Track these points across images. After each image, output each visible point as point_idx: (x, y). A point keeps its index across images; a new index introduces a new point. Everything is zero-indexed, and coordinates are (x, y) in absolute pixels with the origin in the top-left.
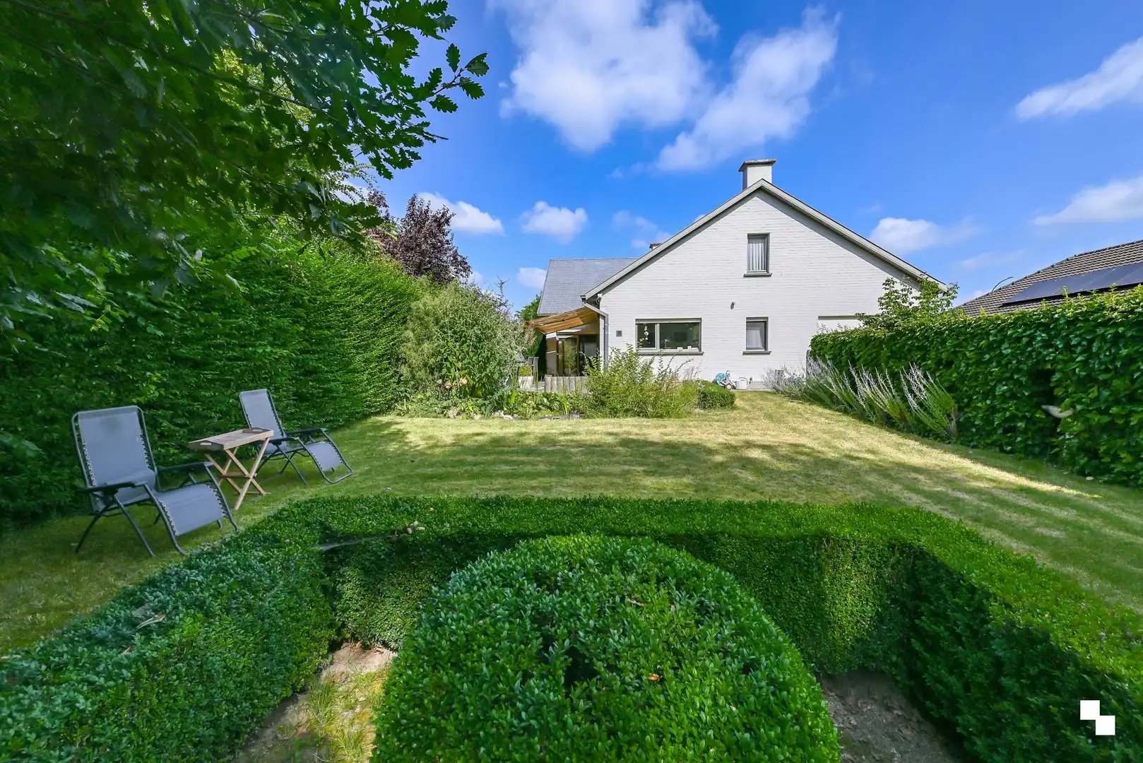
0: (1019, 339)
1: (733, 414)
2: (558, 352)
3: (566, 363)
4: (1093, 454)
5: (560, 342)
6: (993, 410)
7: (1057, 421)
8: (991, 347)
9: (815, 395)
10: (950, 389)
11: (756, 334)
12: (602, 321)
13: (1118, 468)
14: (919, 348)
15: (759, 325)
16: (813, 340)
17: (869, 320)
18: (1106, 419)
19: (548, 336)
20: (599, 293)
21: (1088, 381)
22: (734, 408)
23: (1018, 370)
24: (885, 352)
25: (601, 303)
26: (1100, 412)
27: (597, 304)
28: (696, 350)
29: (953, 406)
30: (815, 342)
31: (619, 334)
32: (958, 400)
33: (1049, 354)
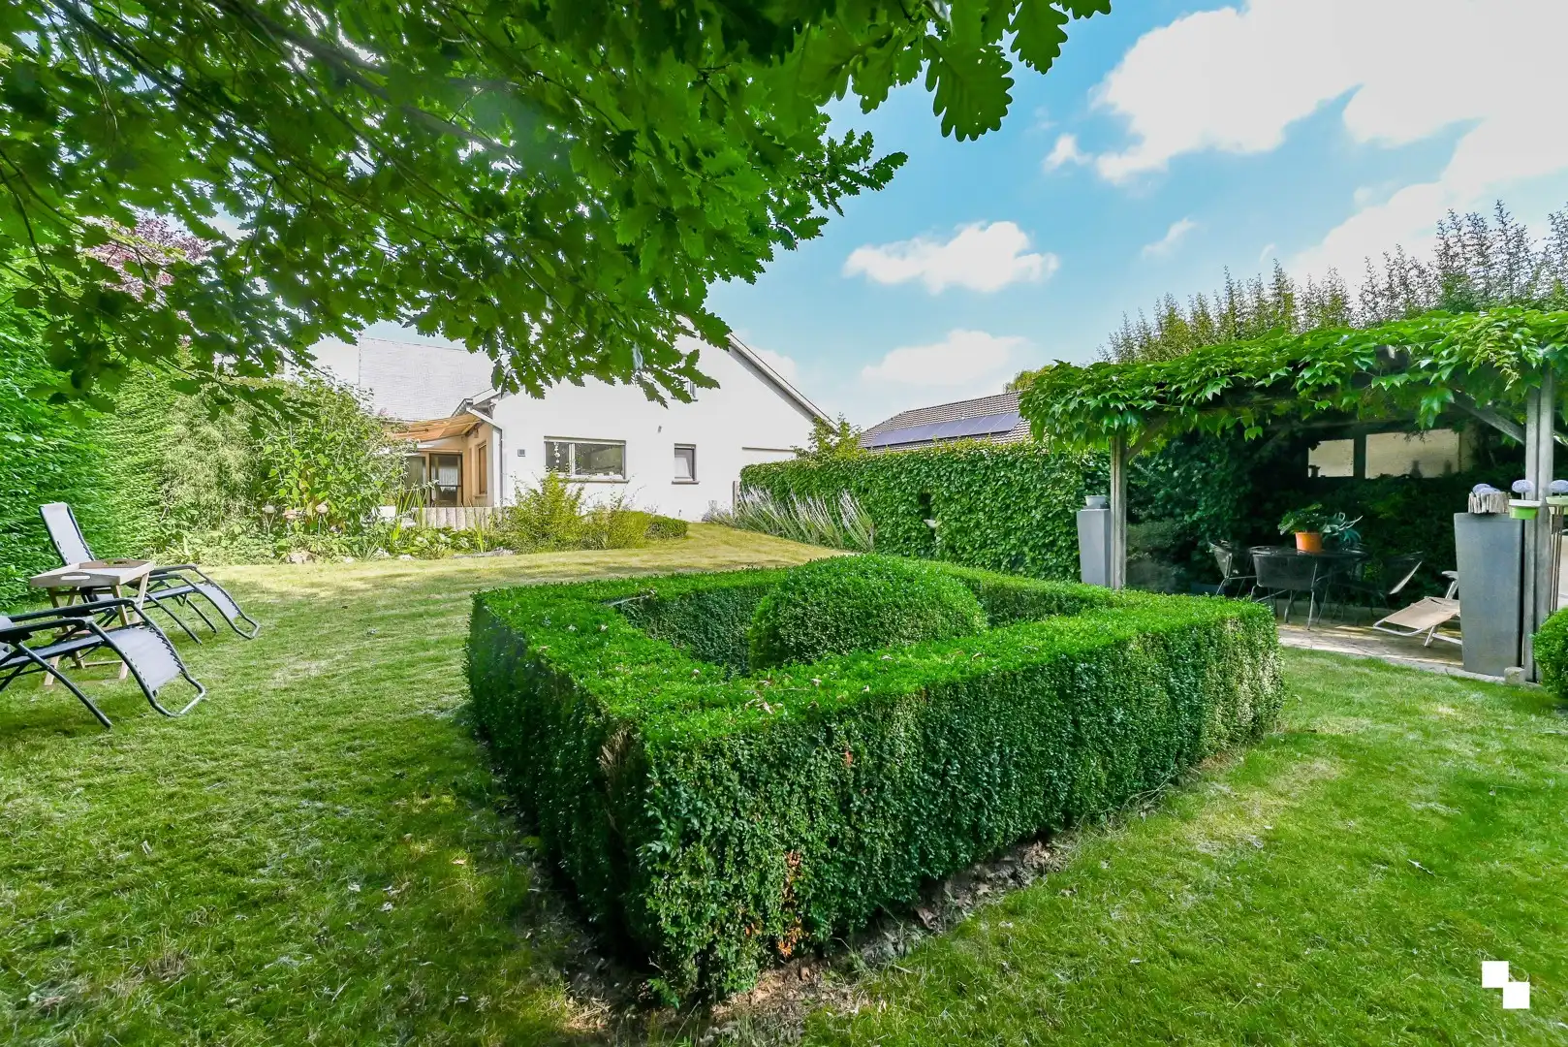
0: (911, 471)
1: (686, 543)
4: (953, 549)
6: (897, 524)
7: (933, 531)
8: (895, 477)
9: (756, 524)
10: (869, 510)
11: (683, 462)
12: (496, 435)
13: (965, 556)
14: (843, 478)
15: (686, 451)
16: (744, 470)
17: (801, 453)
18: (959, 525)
20: (491, 399)
21: (949, 500)
22: (687, 537)
23: (911, 494)
24: (816, 481)
25: (495, 412)
26: (956, 520)
27: (487, 411)
28: (619, 477)
29: (870, 522)
30: (744, 473)
31: (522, 453)
32: (875, 519)
33: (930, 481)
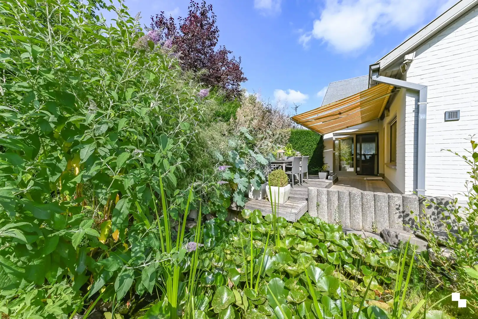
2: (334, 150)
3: (342, 158)
5: (337, 142)
19: (326, 137)
20: (408, 53)
